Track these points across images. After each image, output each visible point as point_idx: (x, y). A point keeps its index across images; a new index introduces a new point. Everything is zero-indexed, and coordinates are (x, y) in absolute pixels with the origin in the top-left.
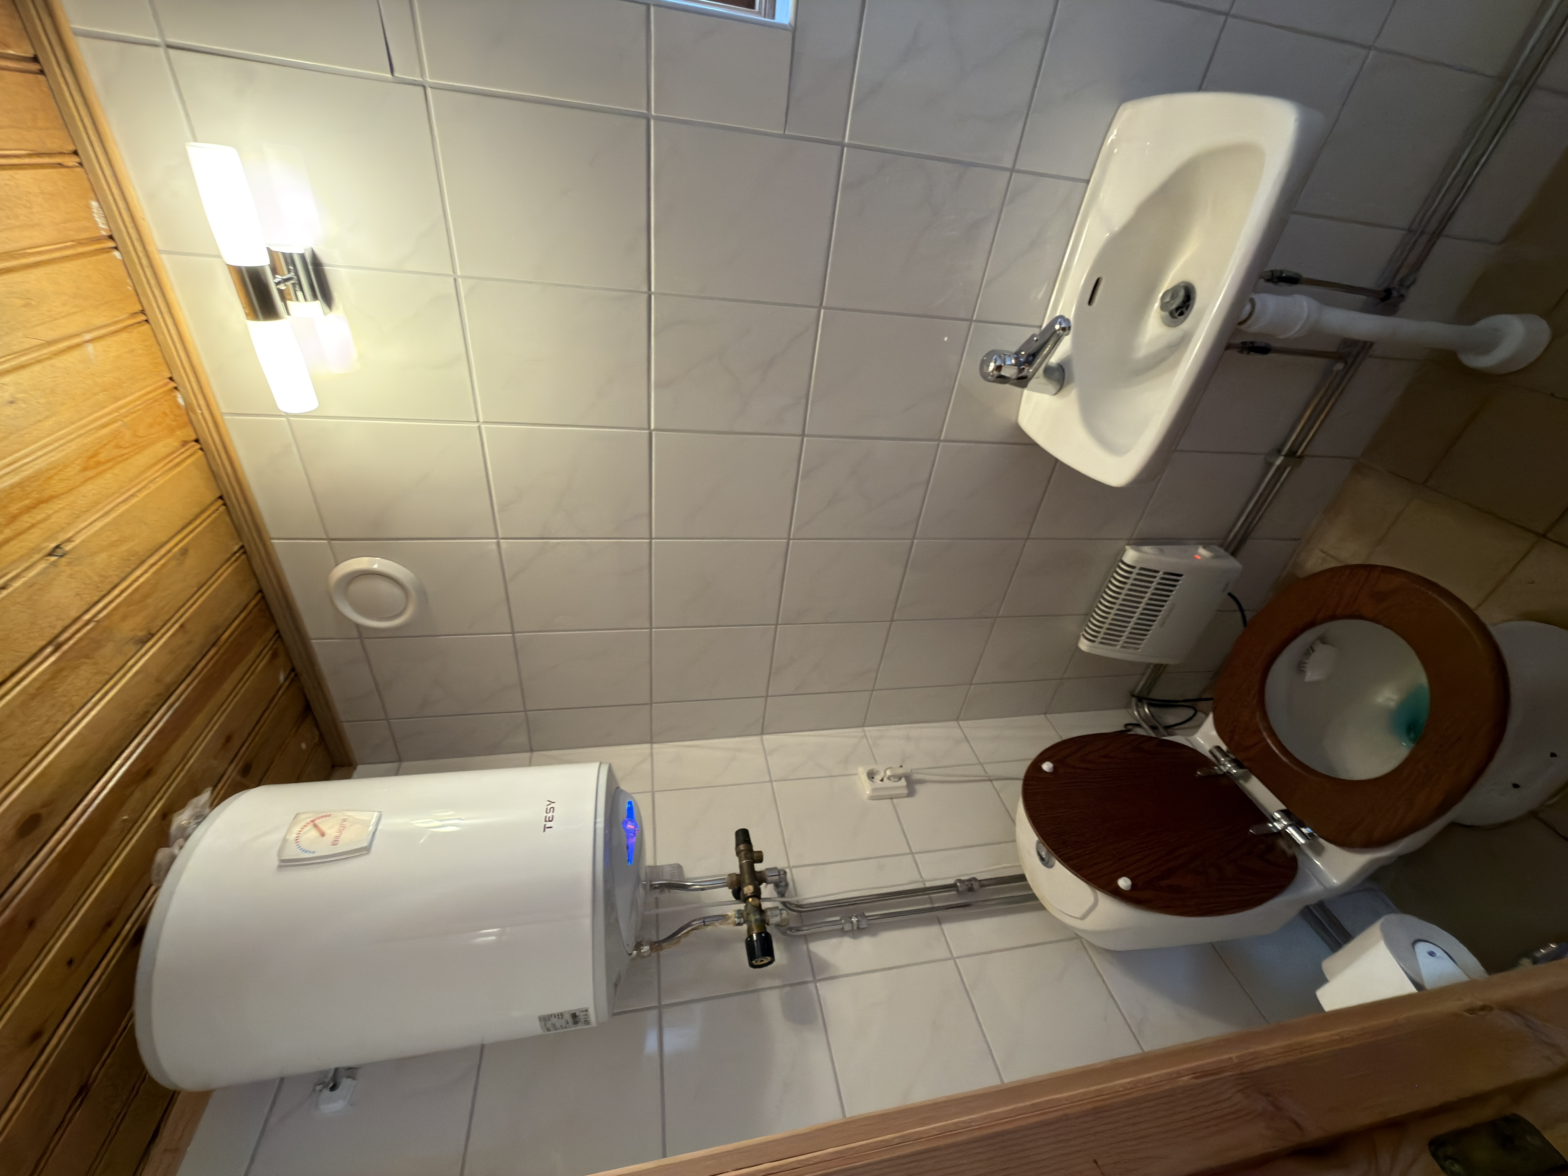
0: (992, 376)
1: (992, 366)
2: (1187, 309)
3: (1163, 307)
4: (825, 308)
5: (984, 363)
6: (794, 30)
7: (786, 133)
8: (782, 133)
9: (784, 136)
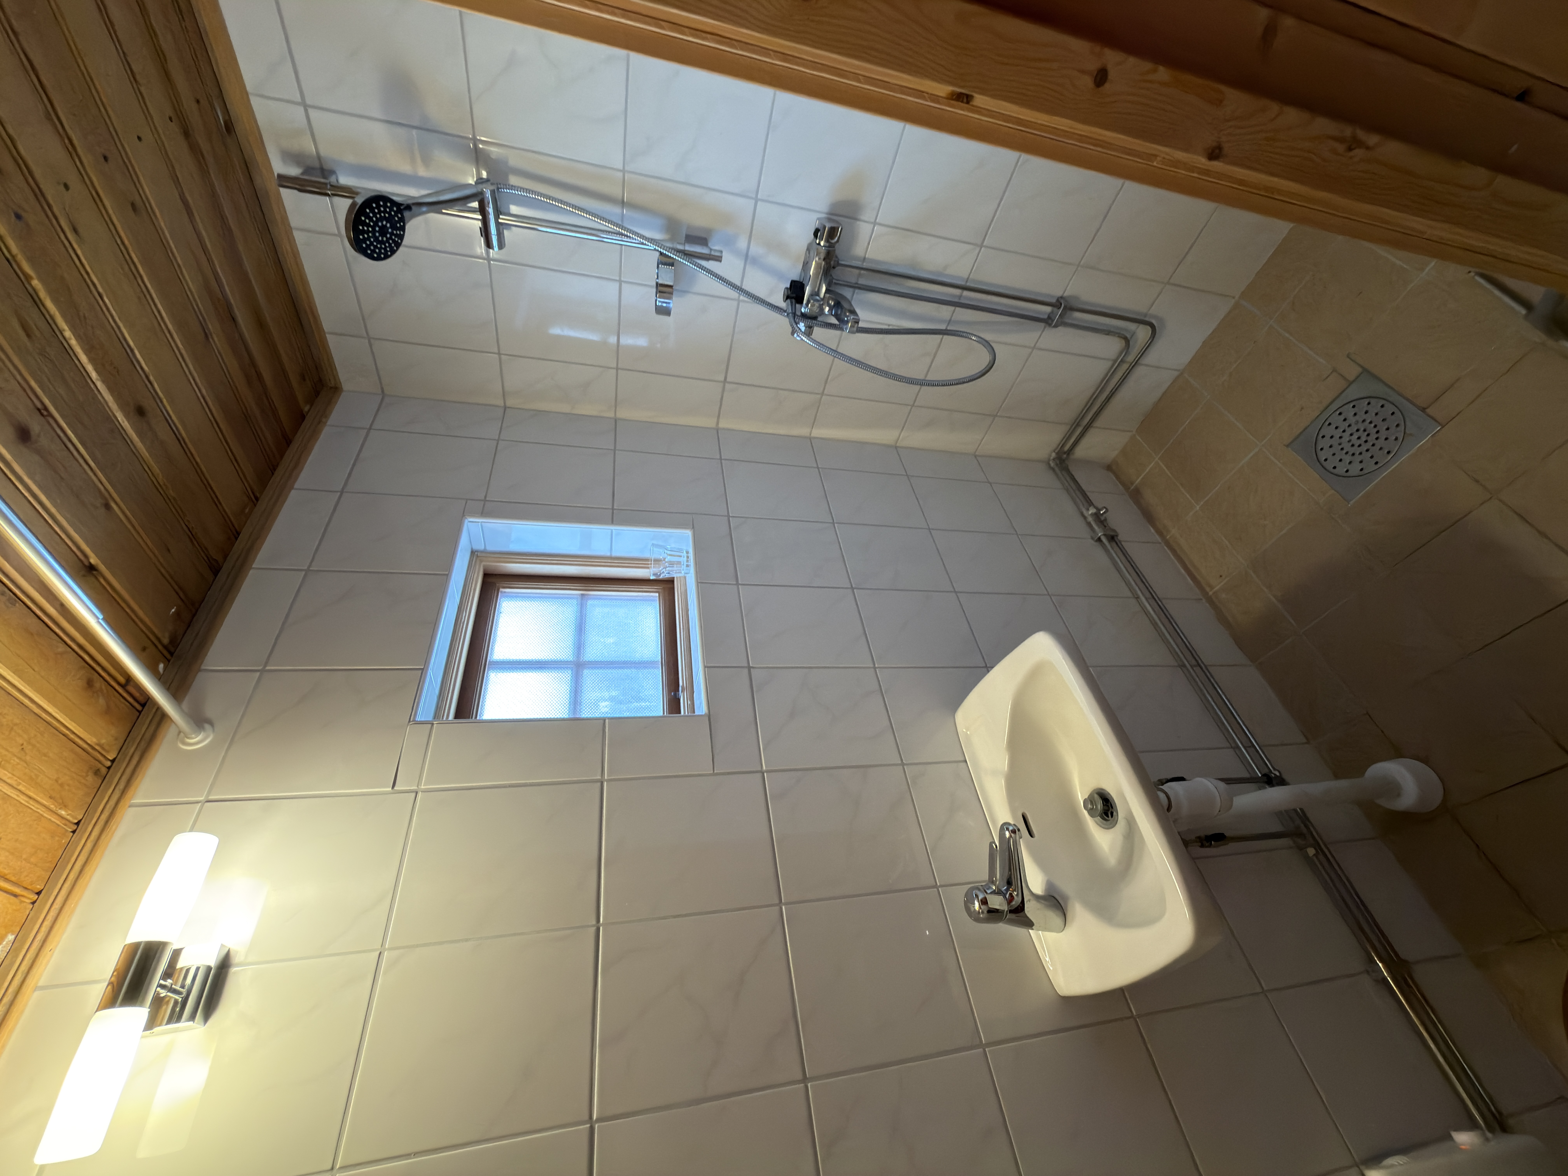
0: (983, 912)
1: (977, 905)
2: (1112, 807)
3: (1091, 812)
4: (786, 904)
5: (968, 903)
6: (709, 716)
7: (715, 772)
8: (712, 772)
9: (714, 774)
